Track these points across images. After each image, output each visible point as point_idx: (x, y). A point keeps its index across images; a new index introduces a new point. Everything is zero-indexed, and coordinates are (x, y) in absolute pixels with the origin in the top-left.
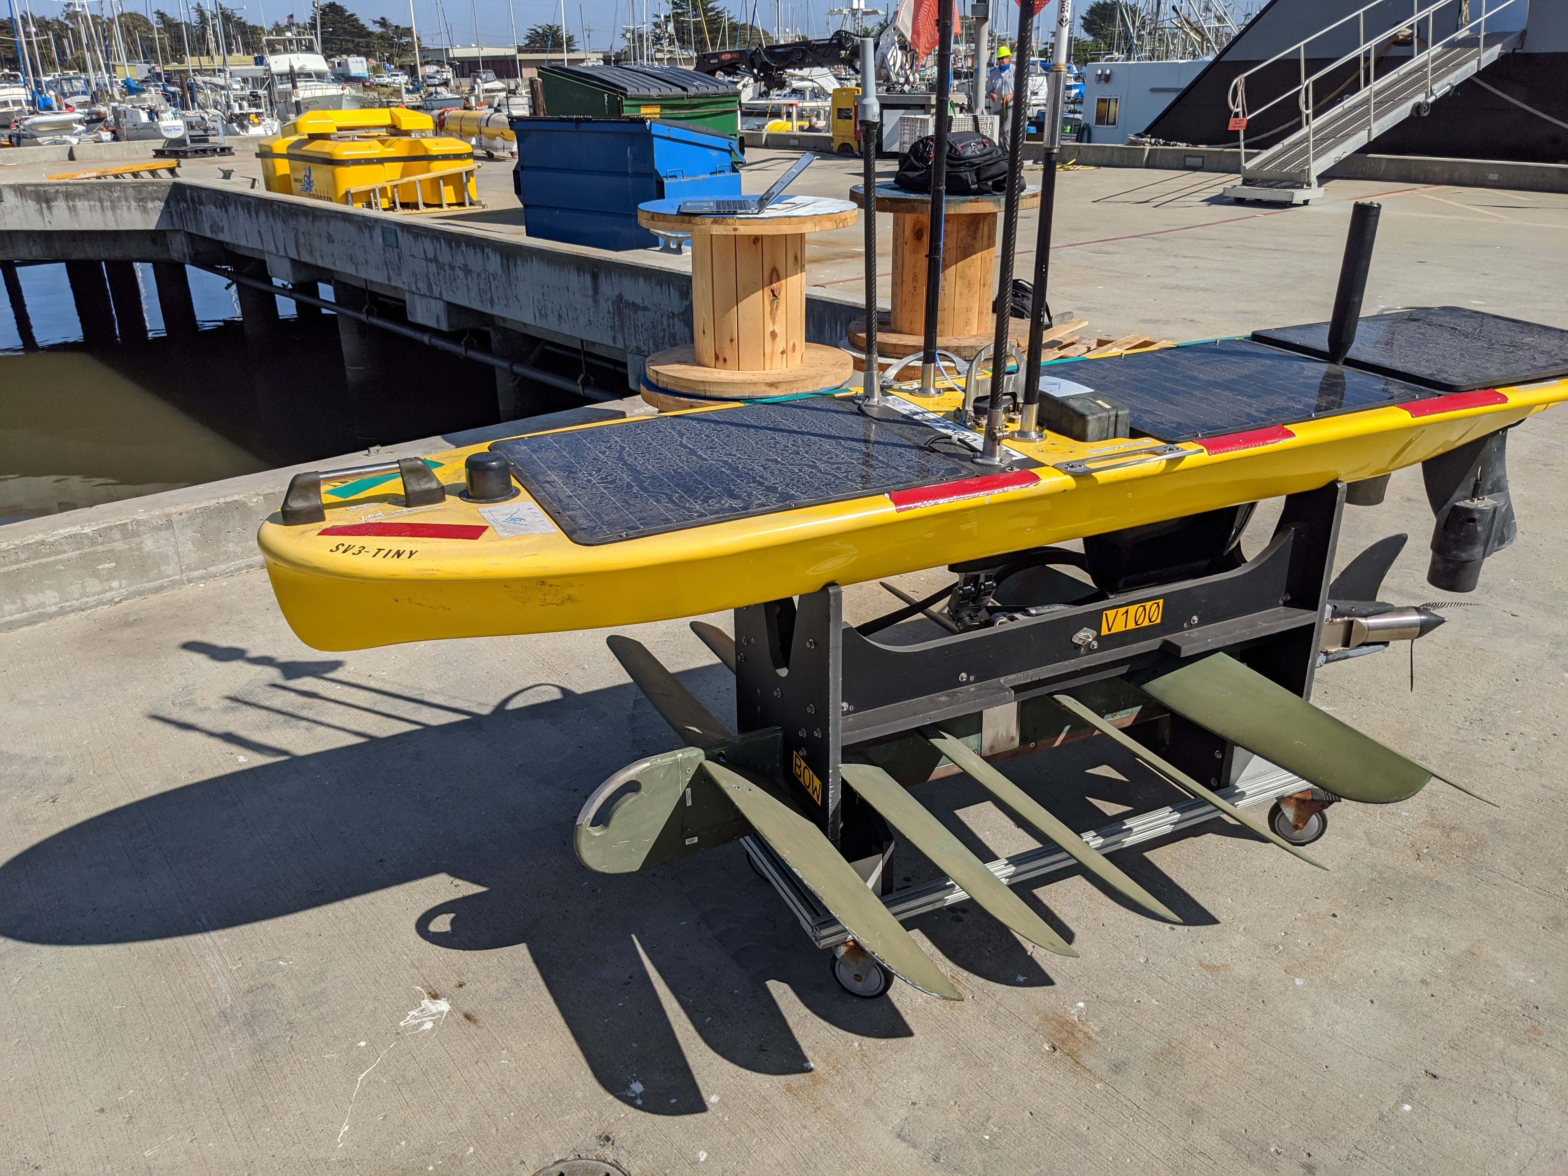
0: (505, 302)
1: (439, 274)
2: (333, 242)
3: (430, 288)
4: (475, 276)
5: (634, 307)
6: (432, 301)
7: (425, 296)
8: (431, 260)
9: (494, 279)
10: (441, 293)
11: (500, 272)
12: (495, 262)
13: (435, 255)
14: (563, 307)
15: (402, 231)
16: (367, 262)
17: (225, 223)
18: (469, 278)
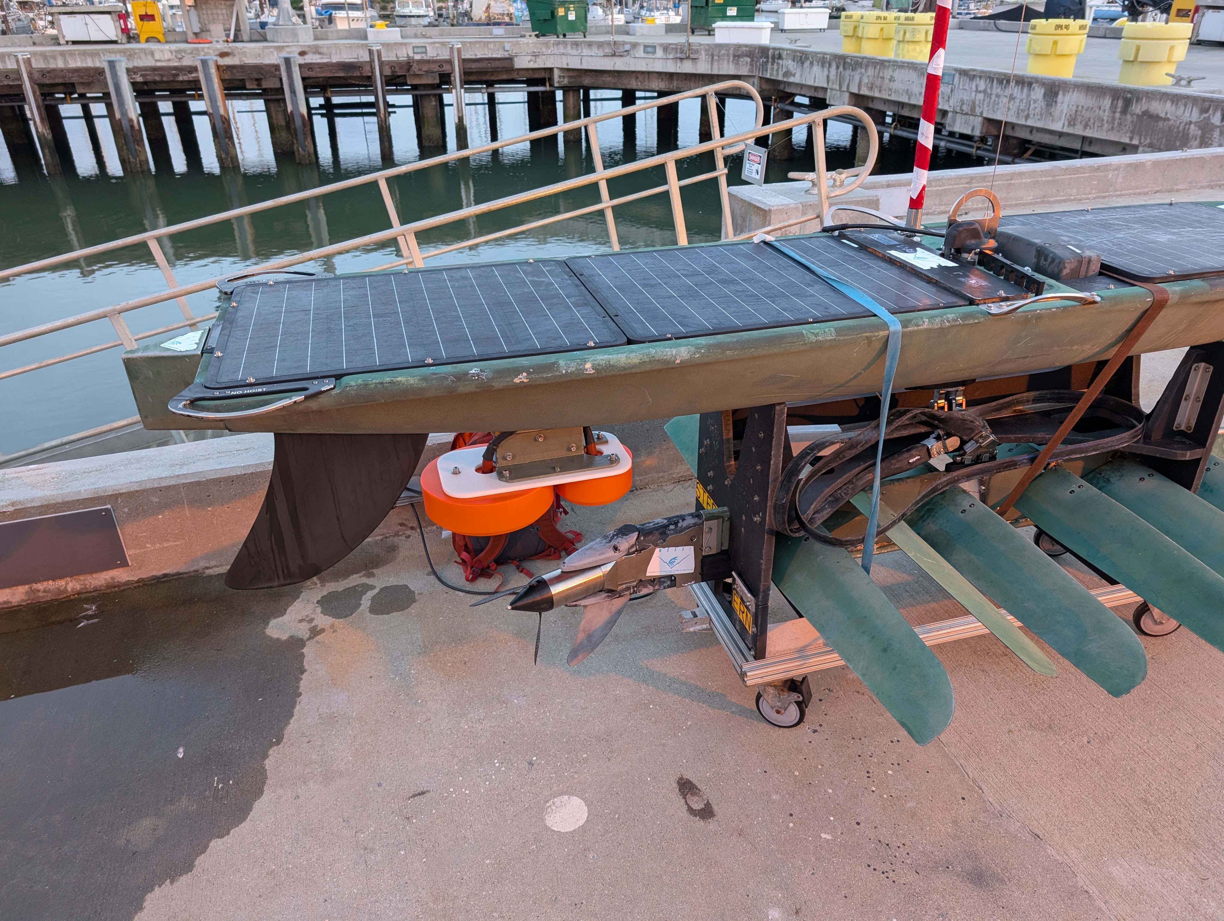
0: (1039, 117)
1: (984, 100)
2: (894, 81)
3: (973, 109)
4: (1017, 101)
5: (1157, 118)
6: (972, 118)
7: (967, 114)
8: (980, 92)
9: (1034, 103)
10: (982, 113)
12: (1038, 93)
13: (986, 88)
14: (1091, 119)
15: (960, 74)
17: (798, 71)
18: (1012, 102)
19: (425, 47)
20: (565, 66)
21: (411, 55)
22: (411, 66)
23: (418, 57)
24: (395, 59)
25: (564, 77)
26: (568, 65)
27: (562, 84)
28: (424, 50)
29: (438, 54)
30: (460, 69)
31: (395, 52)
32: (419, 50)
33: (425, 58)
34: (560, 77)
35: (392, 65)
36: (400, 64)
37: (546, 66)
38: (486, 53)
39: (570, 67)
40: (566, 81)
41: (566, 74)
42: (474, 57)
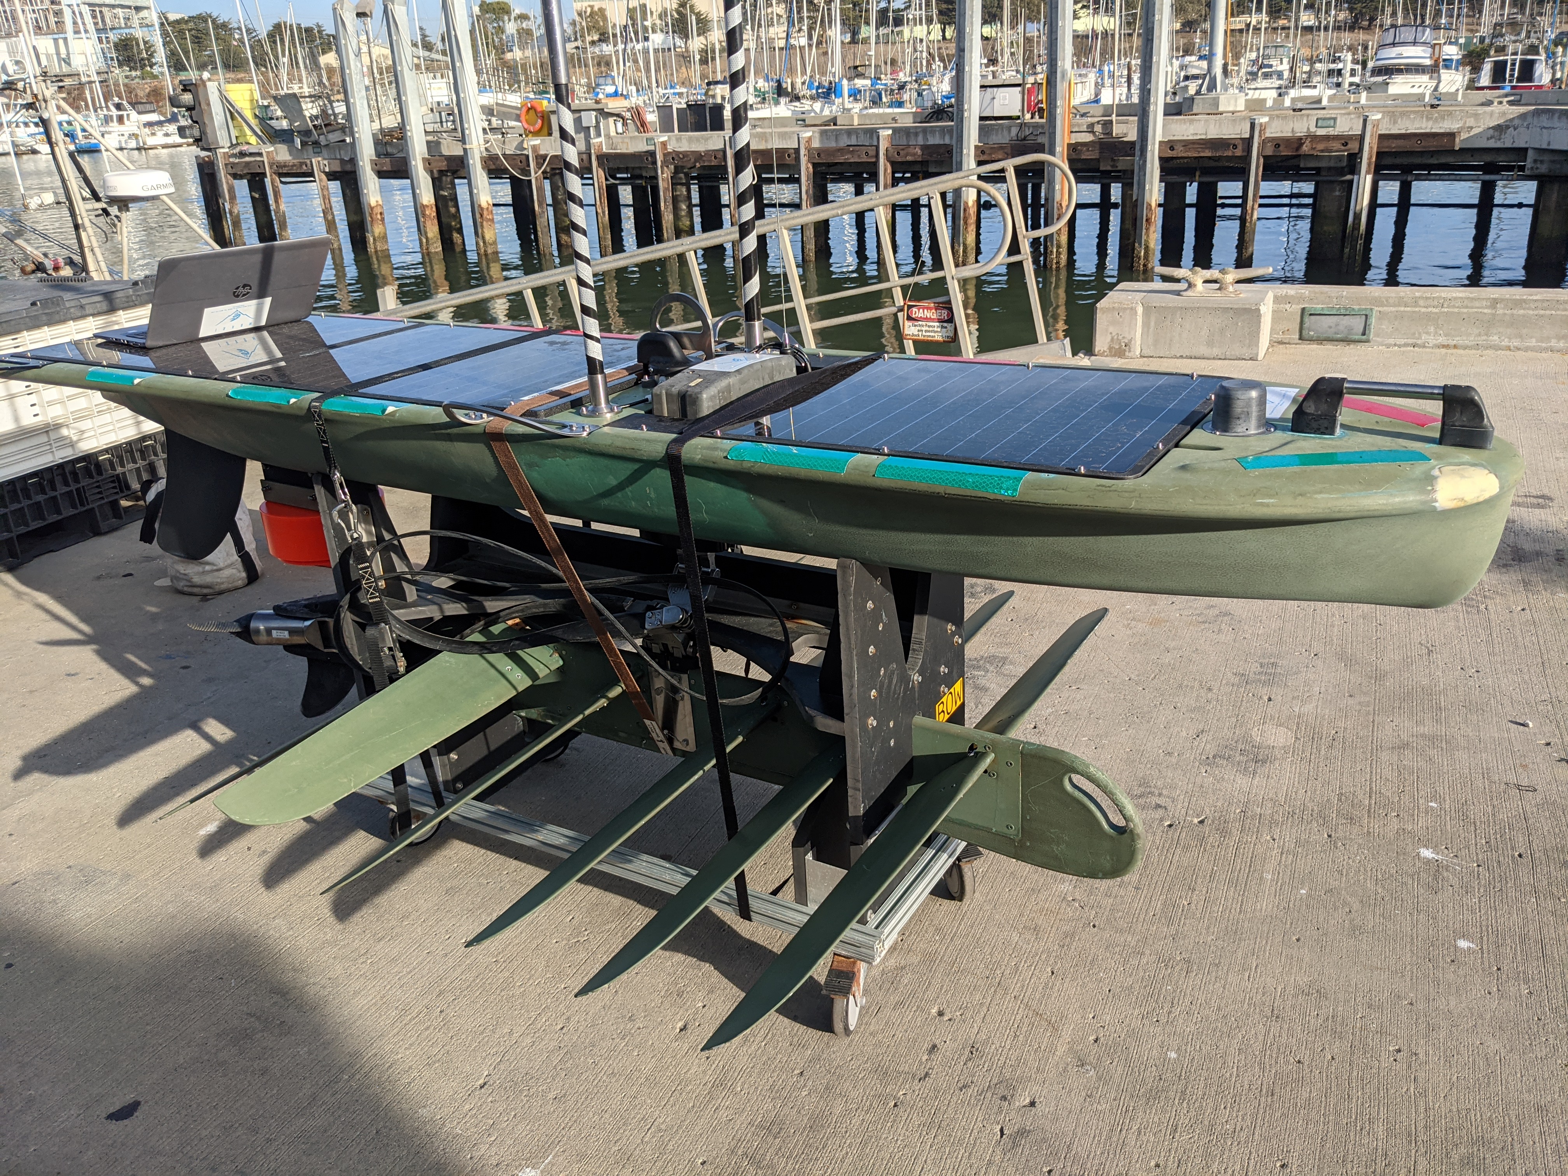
19: (1335, 119)
20: (1544, 146)
21: (1313, 129)
22: (1302, 144)
23: (1321, 132)
24: (1290, 135)
25: (1542, 162)
26: (1549, 144)
27: (1536, 172)
28: (1332, 124)
29: (1351, 129)
30: (1371, 148)
31: (1291, 125)
32: (1325, 123)
33: (1332, 133)
34: (1535, 161)
35: (1278, 143)
36: (1287, 141)
37: (1515, 145)
38: (1424, 126)
39: (1551, 147)
40: (1543, 169)
41: (1546, 157)
42: (1403, 132)
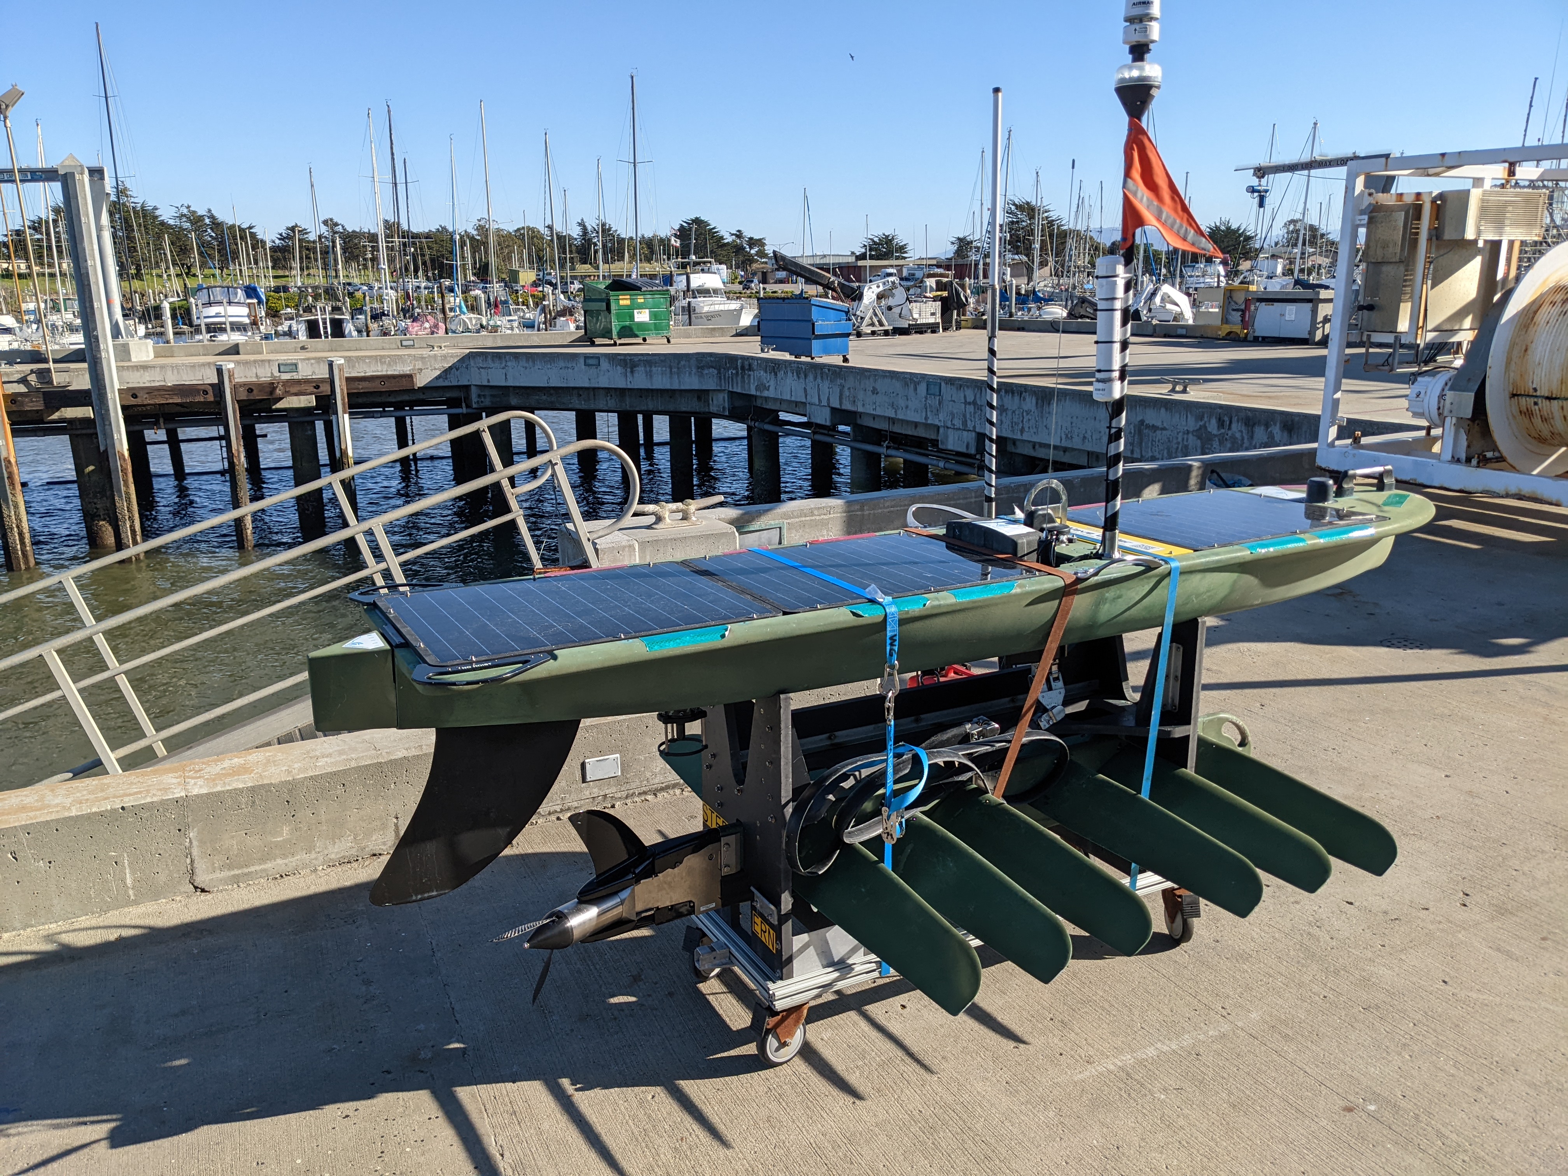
1: (975, 413)
2: (877, 393)
3: (965, 423)
5: (1154, 428)
6: (965, 433)
7: (958, 429)
11: (1033, 409)
12: (1030, 403)
14: (1089, 432)
15: (946, 384)
16: (907, 407)
17: (772, 383)
19: (296, 365)
21: (277, 374)
22: (274, 389)
23: (285, 377)
24: (254, 380)
25: (483, 394)
27: (483, 405)
28: (293, 368)
29: (314, 373)
30: (342, 390)
31: (254, 371)
32: (287, 368)
34: (479, 396)
35: (250, 387)
36: (259, 386)
37: (460, 383)
38: (380, 369)
39: (491, 384)
40: (487, 402)
41: (487, 392)
42: (364, 375)
